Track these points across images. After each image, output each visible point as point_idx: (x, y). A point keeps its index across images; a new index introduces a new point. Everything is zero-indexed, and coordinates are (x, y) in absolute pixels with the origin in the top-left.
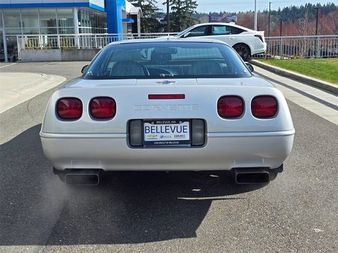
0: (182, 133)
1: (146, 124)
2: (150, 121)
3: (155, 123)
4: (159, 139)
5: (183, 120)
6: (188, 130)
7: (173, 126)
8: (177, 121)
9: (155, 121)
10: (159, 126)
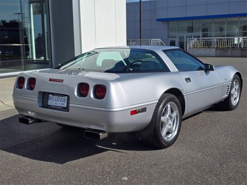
0: (64, 103)
1: (50, 95)
2: (52, 94)
3: (53, 95)
4: (54, 105)
5: (65, 95)
6: (66, 101)
7: (61, 97)
8: (63, 95)
9: (53, 94)
10: (55, 97)
